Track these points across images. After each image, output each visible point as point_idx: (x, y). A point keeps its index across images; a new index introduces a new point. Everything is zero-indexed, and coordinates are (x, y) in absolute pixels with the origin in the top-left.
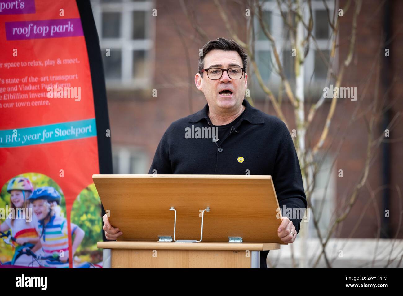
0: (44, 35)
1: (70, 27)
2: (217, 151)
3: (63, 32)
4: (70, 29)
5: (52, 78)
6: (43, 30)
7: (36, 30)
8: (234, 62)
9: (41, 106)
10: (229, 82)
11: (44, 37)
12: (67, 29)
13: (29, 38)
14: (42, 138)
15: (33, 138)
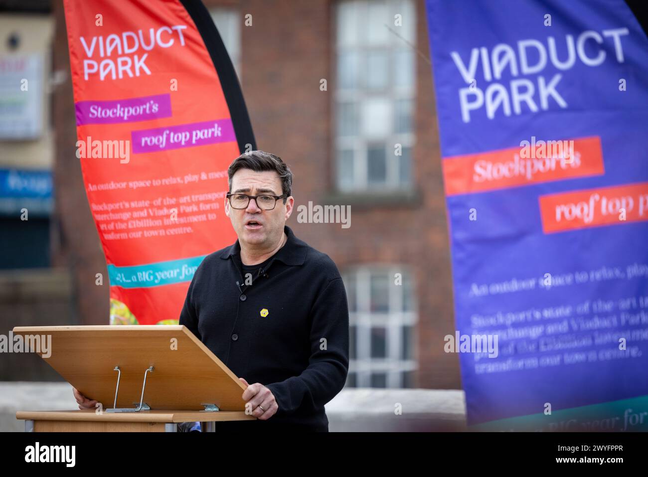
0: (183, 143)
1: (217, 131)
2: (239, 300)
3: (208, 138)
4: (217, 134)
5: (195, 198)
6: (183, 137)
7: (174, 138)
8: (265, 186)
9: (181, 234)
10: (258, 213)
11: (184, 146)
12: (213, 133)
13: (164, 149)
14: (181, 275)
15: (168, 276)
